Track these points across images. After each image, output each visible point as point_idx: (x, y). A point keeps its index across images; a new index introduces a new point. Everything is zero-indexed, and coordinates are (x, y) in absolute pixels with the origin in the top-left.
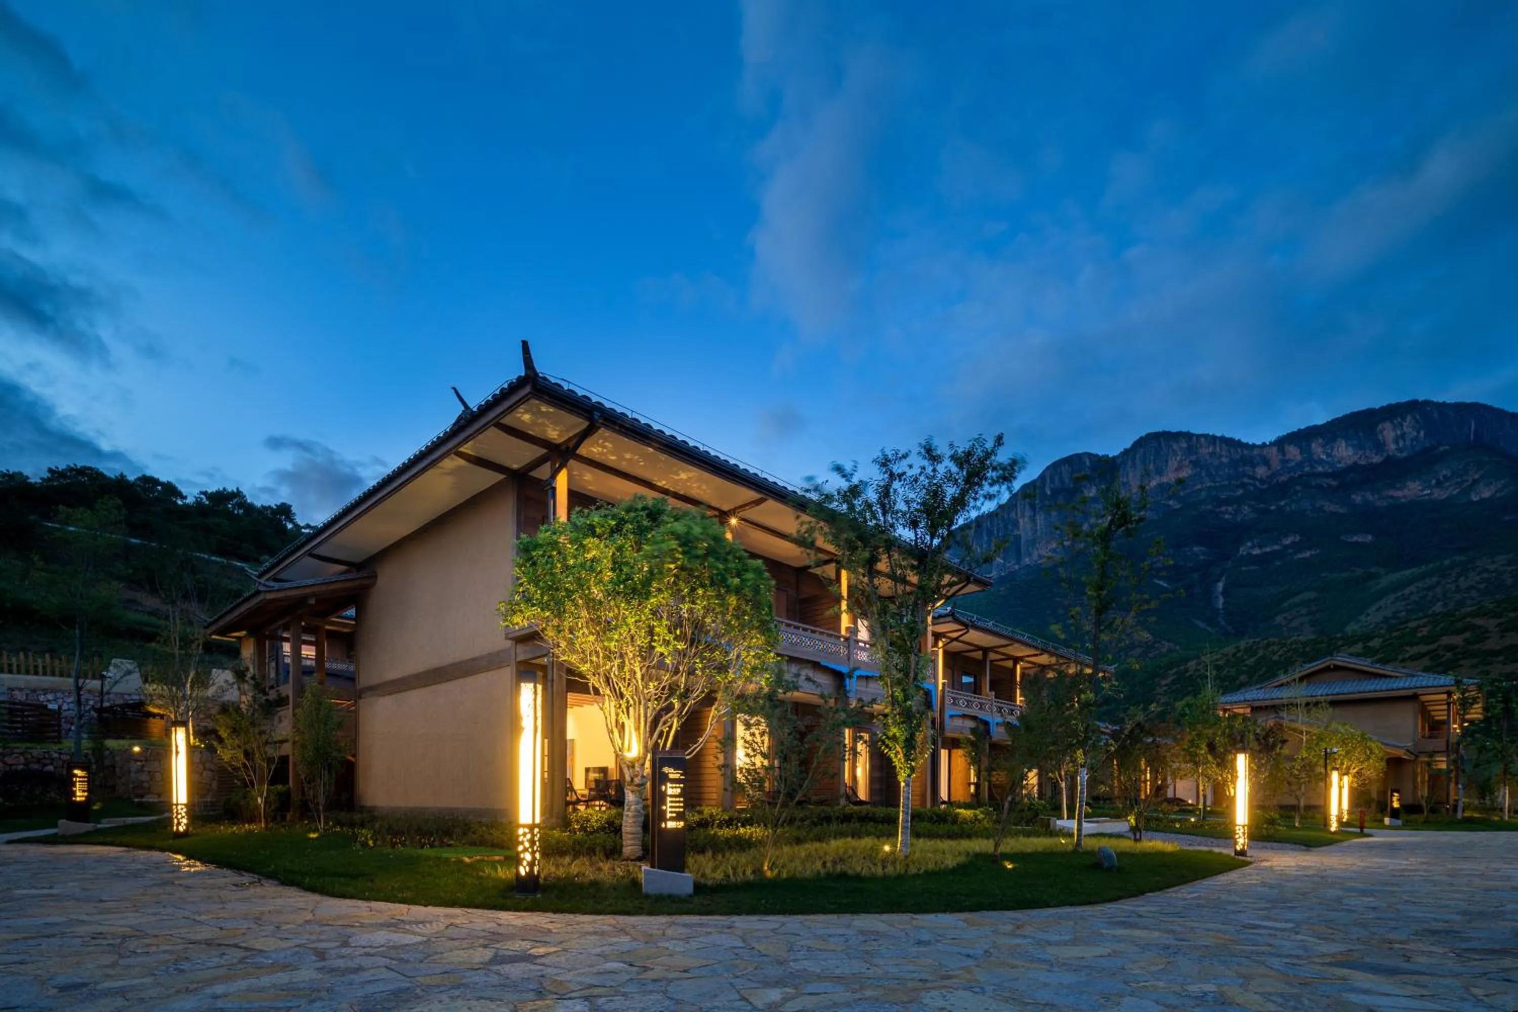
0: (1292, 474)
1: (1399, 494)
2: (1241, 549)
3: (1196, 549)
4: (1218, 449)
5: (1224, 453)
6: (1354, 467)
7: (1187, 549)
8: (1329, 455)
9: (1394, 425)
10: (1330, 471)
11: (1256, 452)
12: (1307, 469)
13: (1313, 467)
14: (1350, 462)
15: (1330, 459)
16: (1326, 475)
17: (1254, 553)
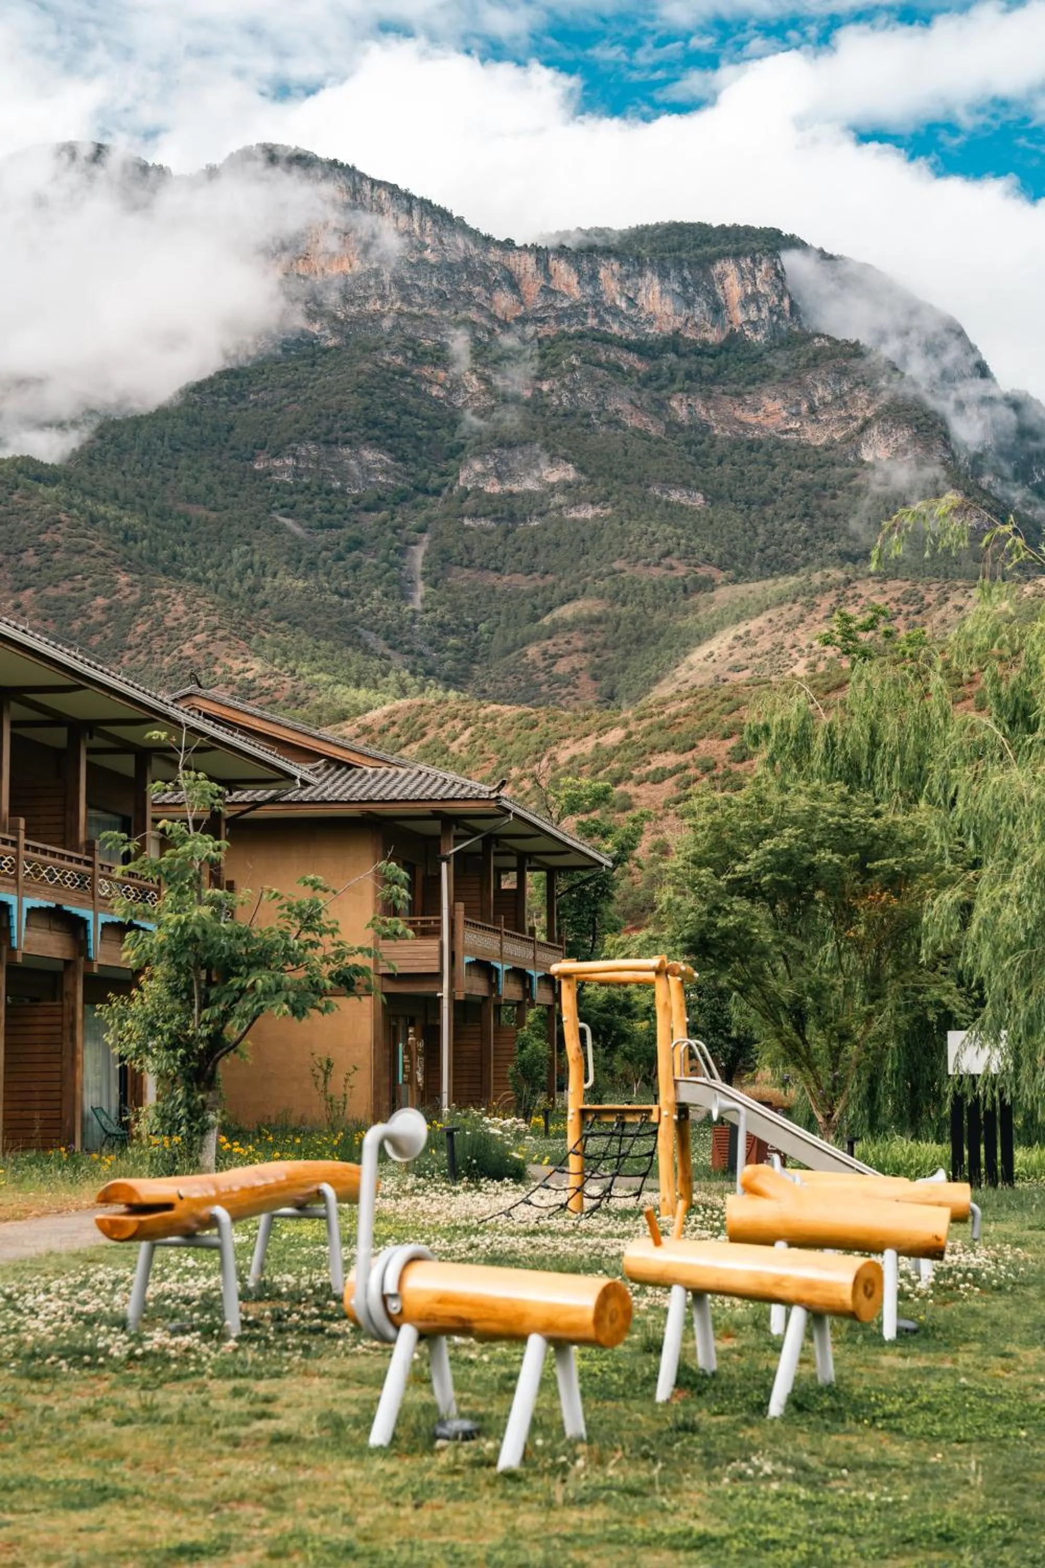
0: (564, 327)
1: (749, 417)
2: (463, 475)
3: (369, 455)
4: (416, 226)
5: (428, 241)
6: (673, 343)
7: (347, 451)
8: (631, 301)
9: (741, 270)
10: (633, 337)
11: (494, 255)
12: (592, 322)
13: (602, 322)
14: (668, 329)
15: (632, 312)
16: (629, 347)
17: (488, 489)
